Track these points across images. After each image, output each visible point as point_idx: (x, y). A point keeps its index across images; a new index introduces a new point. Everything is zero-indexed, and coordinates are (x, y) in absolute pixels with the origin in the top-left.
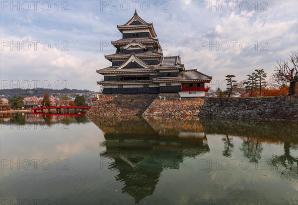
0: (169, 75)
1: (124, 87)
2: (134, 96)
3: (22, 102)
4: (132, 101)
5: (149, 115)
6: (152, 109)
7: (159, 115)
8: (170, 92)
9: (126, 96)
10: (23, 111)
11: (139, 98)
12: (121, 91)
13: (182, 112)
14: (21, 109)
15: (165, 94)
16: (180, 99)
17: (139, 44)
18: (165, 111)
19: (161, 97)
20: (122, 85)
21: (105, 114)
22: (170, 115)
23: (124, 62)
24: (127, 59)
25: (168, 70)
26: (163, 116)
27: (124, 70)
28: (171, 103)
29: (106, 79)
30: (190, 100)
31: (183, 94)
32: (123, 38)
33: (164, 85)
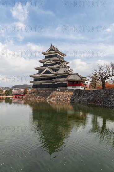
0: (62, 77)
1: (43, 84)
2: (47, 89)
3: (11, 92)
4: (45, 92)
5: (49, 100)
6: (51, 96)
7: (53, 100)
8: (63, 87)
9: (43, 89)
10: (11, 97)
11: (49, 90)
12: (41, 86)
13: (66, 98)
14: (10, 96)
15: (60, 88)
16: (67, 91)
17: (51, 61)
18: (58, 97)
19: (57, 89)
20: (42, 83)
21: (31, 99)
22: (60, 100)
23: (43, 71)
24: (44, 69)
25: (61, 74)
26: (56, 100)
27: (43, 75)
28: (62, 93)
29: (35, 80)
30: (72, 91)
31: (69, 88)
32: (45, 58)
33: (60, 83)
